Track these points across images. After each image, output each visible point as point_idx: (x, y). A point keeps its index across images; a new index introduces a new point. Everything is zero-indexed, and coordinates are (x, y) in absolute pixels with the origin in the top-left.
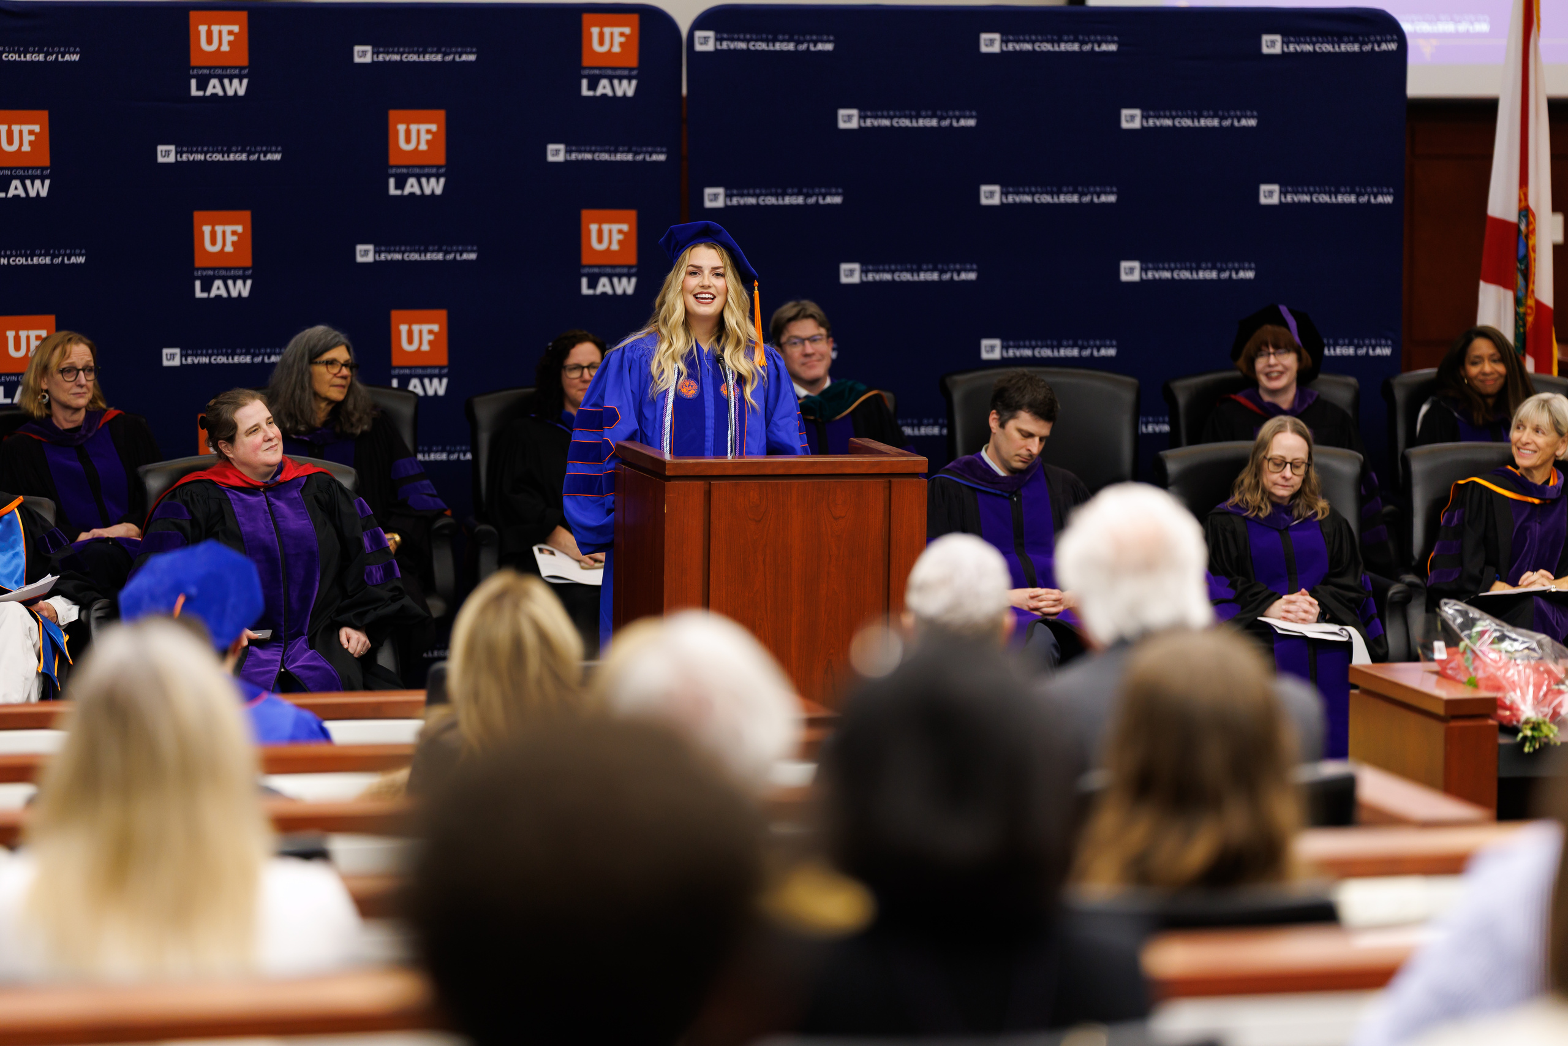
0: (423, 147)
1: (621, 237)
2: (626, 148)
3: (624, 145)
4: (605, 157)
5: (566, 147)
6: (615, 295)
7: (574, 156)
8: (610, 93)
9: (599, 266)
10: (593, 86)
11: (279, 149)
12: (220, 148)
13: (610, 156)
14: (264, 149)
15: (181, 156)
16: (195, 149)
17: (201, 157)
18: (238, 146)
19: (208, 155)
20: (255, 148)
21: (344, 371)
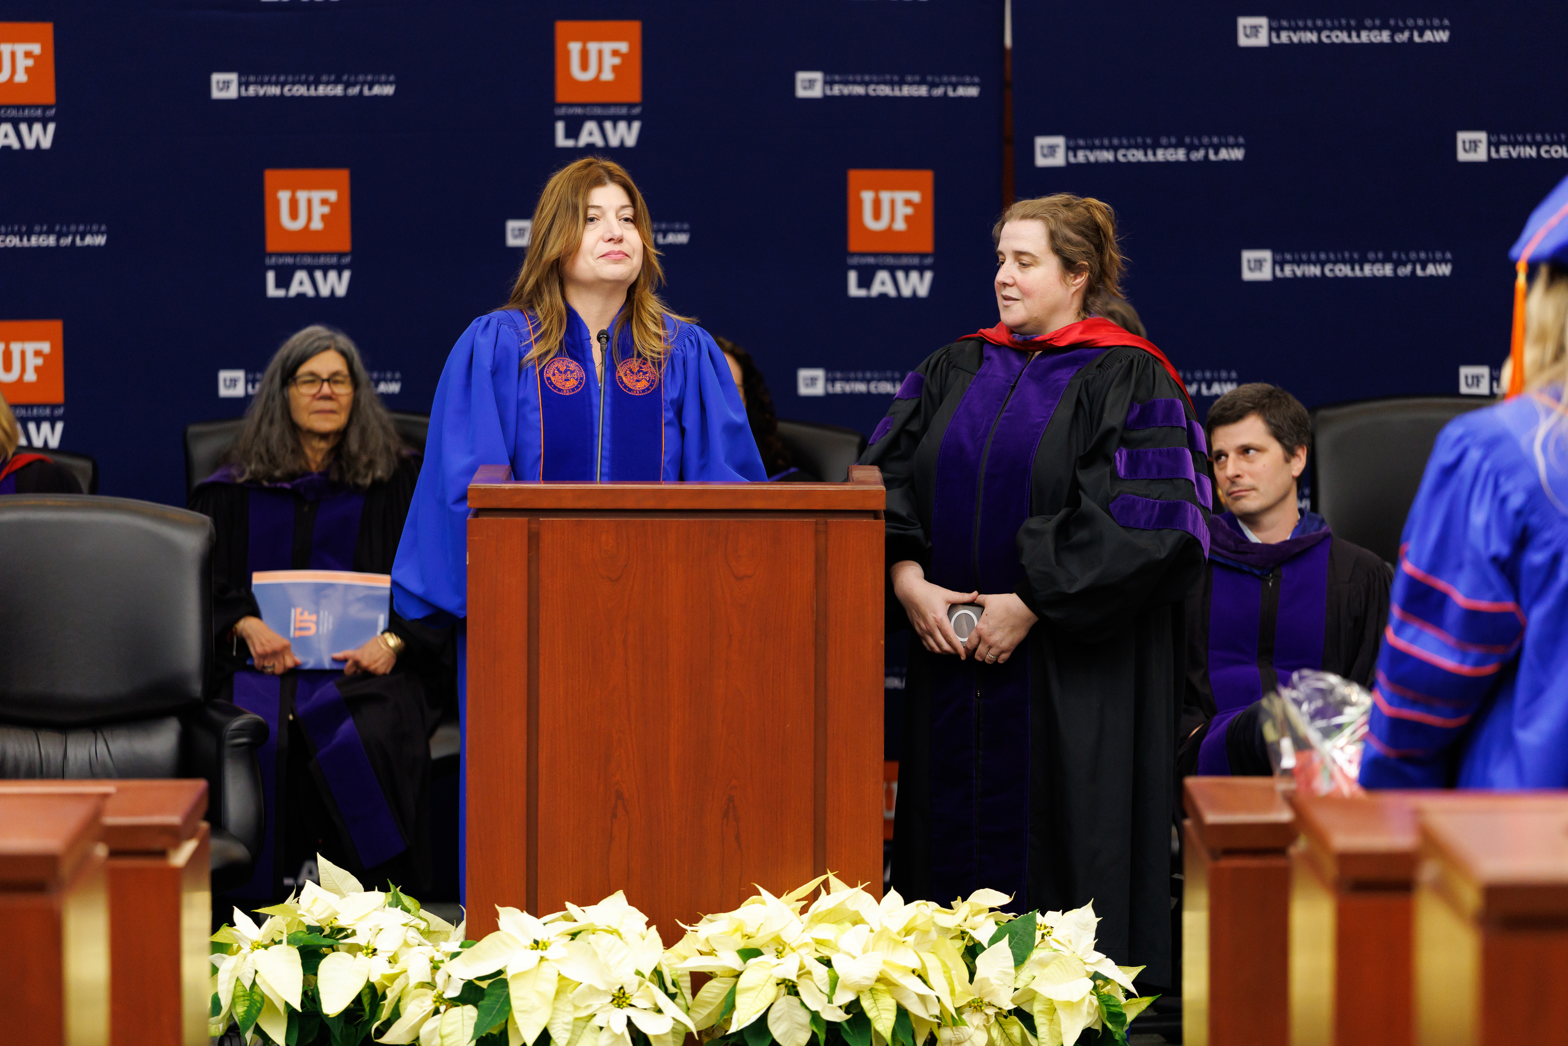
0: (608, 76)
1: (909, 211)
2: (917, 78)
3: (913, 74)
5: (825, 75)
6: (900, 298)
7: (837, 90)
9: (876, 255)
11: (392, 78)
12: (303, 77)
14: (369, 78)
15: (246, 90)
16: (266, 79)
17: (275, 91)
18: (330, 74)
19: (286, 88)
20: (356, 77)
21: (326, 389)
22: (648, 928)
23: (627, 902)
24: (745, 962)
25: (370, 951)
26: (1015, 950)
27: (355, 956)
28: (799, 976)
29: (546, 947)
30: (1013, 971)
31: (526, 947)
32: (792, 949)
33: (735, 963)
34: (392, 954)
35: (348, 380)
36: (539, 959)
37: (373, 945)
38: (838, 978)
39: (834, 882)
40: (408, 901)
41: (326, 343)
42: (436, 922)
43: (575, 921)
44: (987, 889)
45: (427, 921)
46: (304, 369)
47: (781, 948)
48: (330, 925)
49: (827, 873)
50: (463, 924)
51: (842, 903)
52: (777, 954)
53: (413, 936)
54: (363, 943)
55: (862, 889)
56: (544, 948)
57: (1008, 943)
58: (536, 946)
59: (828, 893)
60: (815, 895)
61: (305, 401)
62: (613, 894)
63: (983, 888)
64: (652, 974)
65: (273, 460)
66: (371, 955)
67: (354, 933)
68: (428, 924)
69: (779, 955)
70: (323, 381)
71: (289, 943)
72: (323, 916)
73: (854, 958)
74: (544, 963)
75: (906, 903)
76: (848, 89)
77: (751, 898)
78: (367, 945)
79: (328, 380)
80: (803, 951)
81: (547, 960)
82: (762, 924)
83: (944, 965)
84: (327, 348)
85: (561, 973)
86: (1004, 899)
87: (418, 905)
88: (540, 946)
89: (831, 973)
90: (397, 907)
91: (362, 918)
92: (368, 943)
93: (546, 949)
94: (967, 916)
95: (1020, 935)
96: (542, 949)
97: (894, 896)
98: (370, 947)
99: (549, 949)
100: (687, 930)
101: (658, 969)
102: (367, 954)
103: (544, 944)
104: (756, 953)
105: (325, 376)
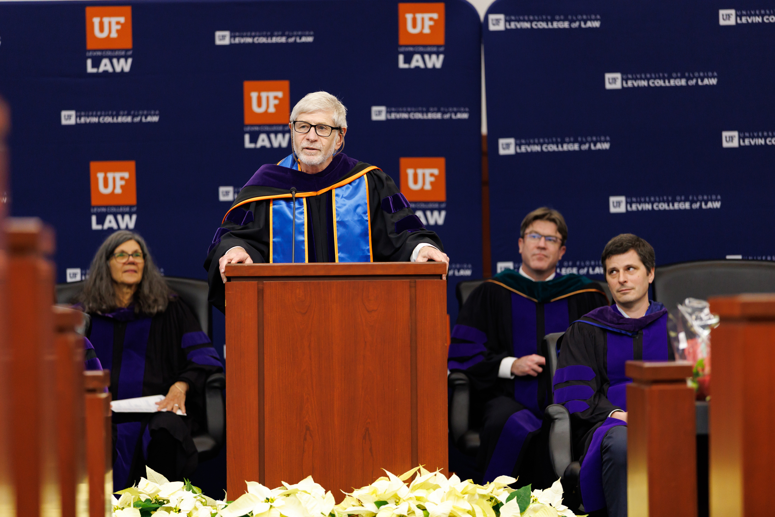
0: (272, 110)
1: (433, 179)
2: (436, 109)
3: (433, 107)
4: (418, 116)
5: (387, 109)
6: (429, 225)
7: (393, 116)
8: (422, 65)
9: (416, 203)
10: (408, 60)
11: (157, 112)
12: (110, 113)
13: (423, 115)
14: (145, 112)
15: (80, 119)
16: (90, 113)
17: (95, 120)
18: (124, 111)
19: (101, 119)
20: (138, 112)
21: (131, 259)
22: (325, 494)
23: (314, 482)
24: (379, 508)
25: (177, 510)
26: (520, 504)
27: (169, 513)
28: (408, 514)
29: (273, 501)
30: (519, 515)
31: (262, 502)
32: (404, 500)
33: (373, 508)
34: (188, 512)
35: (142, 255)
36: (270, 506)
37: (179, 507)
38: (429, 514)
39: (423, 470)
40: (195, 488)
41: (130, 236)
42: (210, 500)
43: (287, 489)
44: (503, 476)
45: (205, 499)
46: (118, 250)
47: (397, 501)
48: (155, 498)
49: (419, 466)
50: (225, 500)
51: (428, 479)
52: (395, 503)
53: (198, 504)
54: (174, 506)
55: (439, 472)
56: (272, 501)
57: (516, 501)
58: (267, 500)
59: (421, 476)
60: (413, 477)
61: (119, 266)
62: (306, 477)
63: (501, 475)
64: (329, 515)
65: (102, 298)
66: (178, 512)
67: (168, 502)
68: (206, 500)
69: (397, 504)
70: (129, 255)
71: (134, 506)
72: (152, 494)
73: (437, 505)
74: (272, 509)
75: (462, 481)
76: (399, 116)
77: (380, 478)
78: (175, 507)
79: (132, 255)
80: (411, 502)
81: (274, 507)
82: (386, 490)
83: (484, 512)
84: (130, 239)
85: (282, 513)
86: (513, 480)
87: (201, 491)
88: (270, 500)
89: (424, 513)
90: (189, 491)
91: (172, 494)
92: (176, 506)
93: (273, 502)
94: (494, 489)
95: (523, 497)
96: (271, 502)
97: (455, 477)
98: (177, 508)
99: (275, 502)
100: (346, 495)
101: (332, 513)
102: (176, 512)
103: (272, 500)
104: (385, 503)
105: (130, 253)
